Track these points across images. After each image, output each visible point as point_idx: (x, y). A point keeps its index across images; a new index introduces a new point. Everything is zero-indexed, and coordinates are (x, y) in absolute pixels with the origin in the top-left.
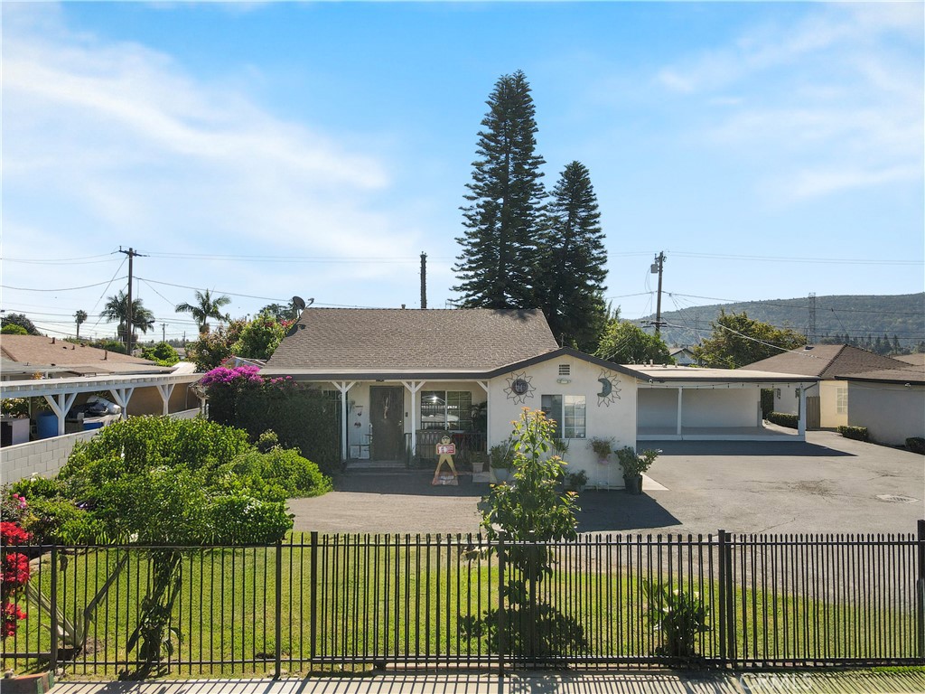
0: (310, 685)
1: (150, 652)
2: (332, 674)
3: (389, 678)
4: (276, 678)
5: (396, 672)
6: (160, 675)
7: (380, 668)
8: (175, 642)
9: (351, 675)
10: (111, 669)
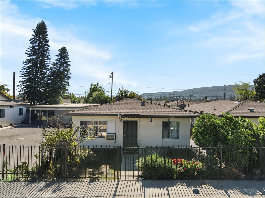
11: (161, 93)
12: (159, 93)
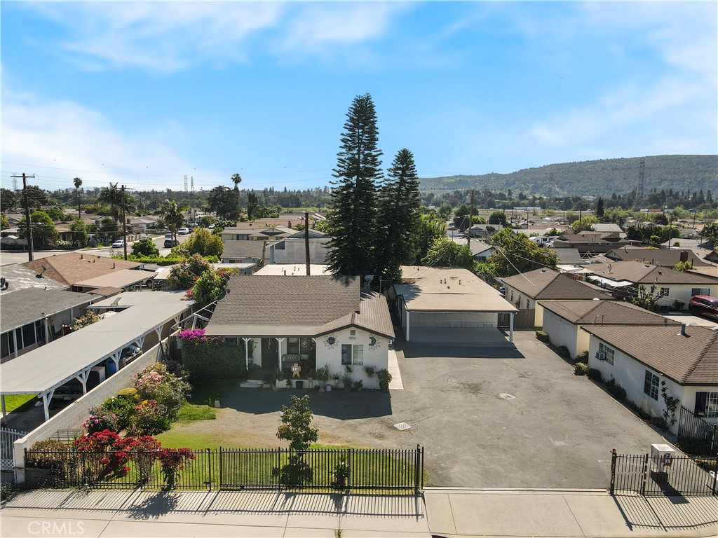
0: (220, 493)
1: (171, 481)
2: (227, 490)
3: (245, 491)
4: (210, 491)
5: (247, 489)
6: (174, 489)
7: (242, 488)
8: (178, 478)
9: (233, 490)
10: (159, 488)
11: (452, 178)
12: (448, 177)
